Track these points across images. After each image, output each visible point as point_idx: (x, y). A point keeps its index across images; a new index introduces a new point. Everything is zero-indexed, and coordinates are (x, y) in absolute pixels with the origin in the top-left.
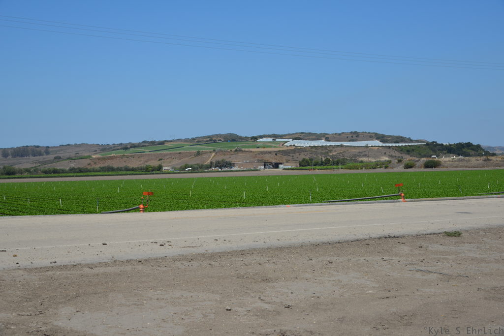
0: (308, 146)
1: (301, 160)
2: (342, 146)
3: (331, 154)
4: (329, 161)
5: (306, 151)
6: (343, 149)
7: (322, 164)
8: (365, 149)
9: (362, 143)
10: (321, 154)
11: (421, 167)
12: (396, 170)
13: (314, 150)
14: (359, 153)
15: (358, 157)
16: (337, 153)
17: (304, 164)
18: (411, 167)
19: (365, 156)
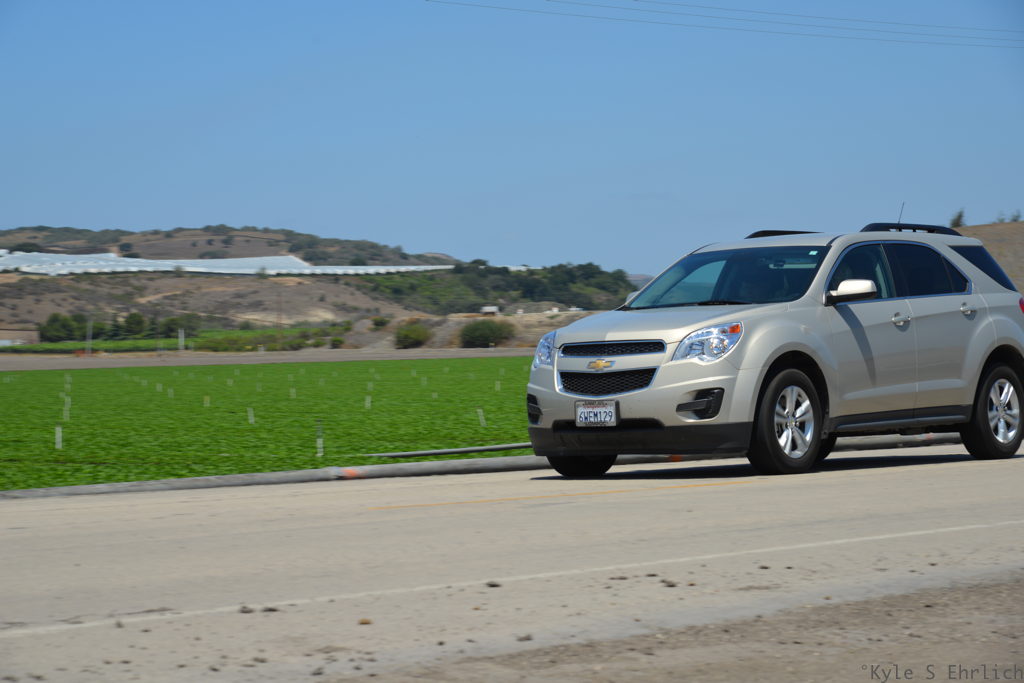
0: (64, 271)
1: (43, 320)
2: (178, 273)
3: (143, 301)
4: (140, 322)
5: (59, 291)
6: (182, 285)
7: (116, 333)
8: (255, 285)
9: (247, 265)
10: (111, 299)
11: (450, 344)
12: (366, 353)
13: (85, 285)
14: (239, 296)
15: (232, 312)
16: (166, 298)
17: (57, 333)
18: (417, 344)
19: (257, 306)
